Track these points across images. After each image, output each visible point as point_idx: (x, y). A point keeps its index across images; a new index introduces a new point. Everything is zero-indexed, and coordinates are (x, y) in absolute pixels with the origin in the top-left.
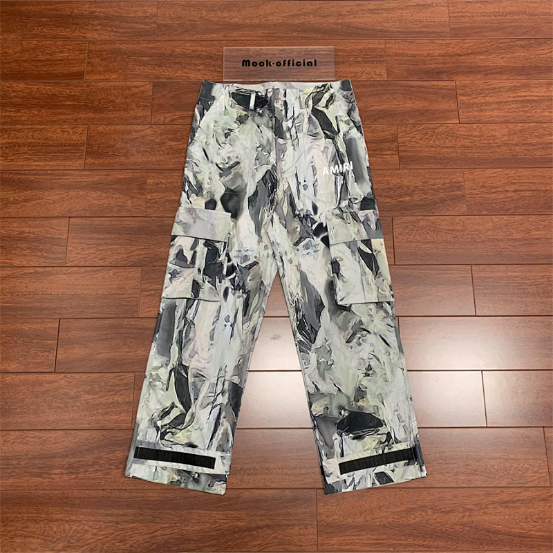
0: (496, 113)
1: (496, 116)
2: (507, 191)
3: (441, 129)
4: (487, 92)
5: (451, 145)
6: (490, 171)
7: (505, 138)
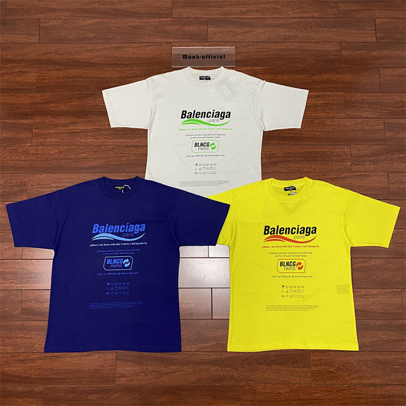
0: (54, 140)
1: (54, 142)
2: (52, 187)
3: (20, 149)
4: (50, 127)
5: (25, 159)
6: (44, 175)
7: (56, 155)
